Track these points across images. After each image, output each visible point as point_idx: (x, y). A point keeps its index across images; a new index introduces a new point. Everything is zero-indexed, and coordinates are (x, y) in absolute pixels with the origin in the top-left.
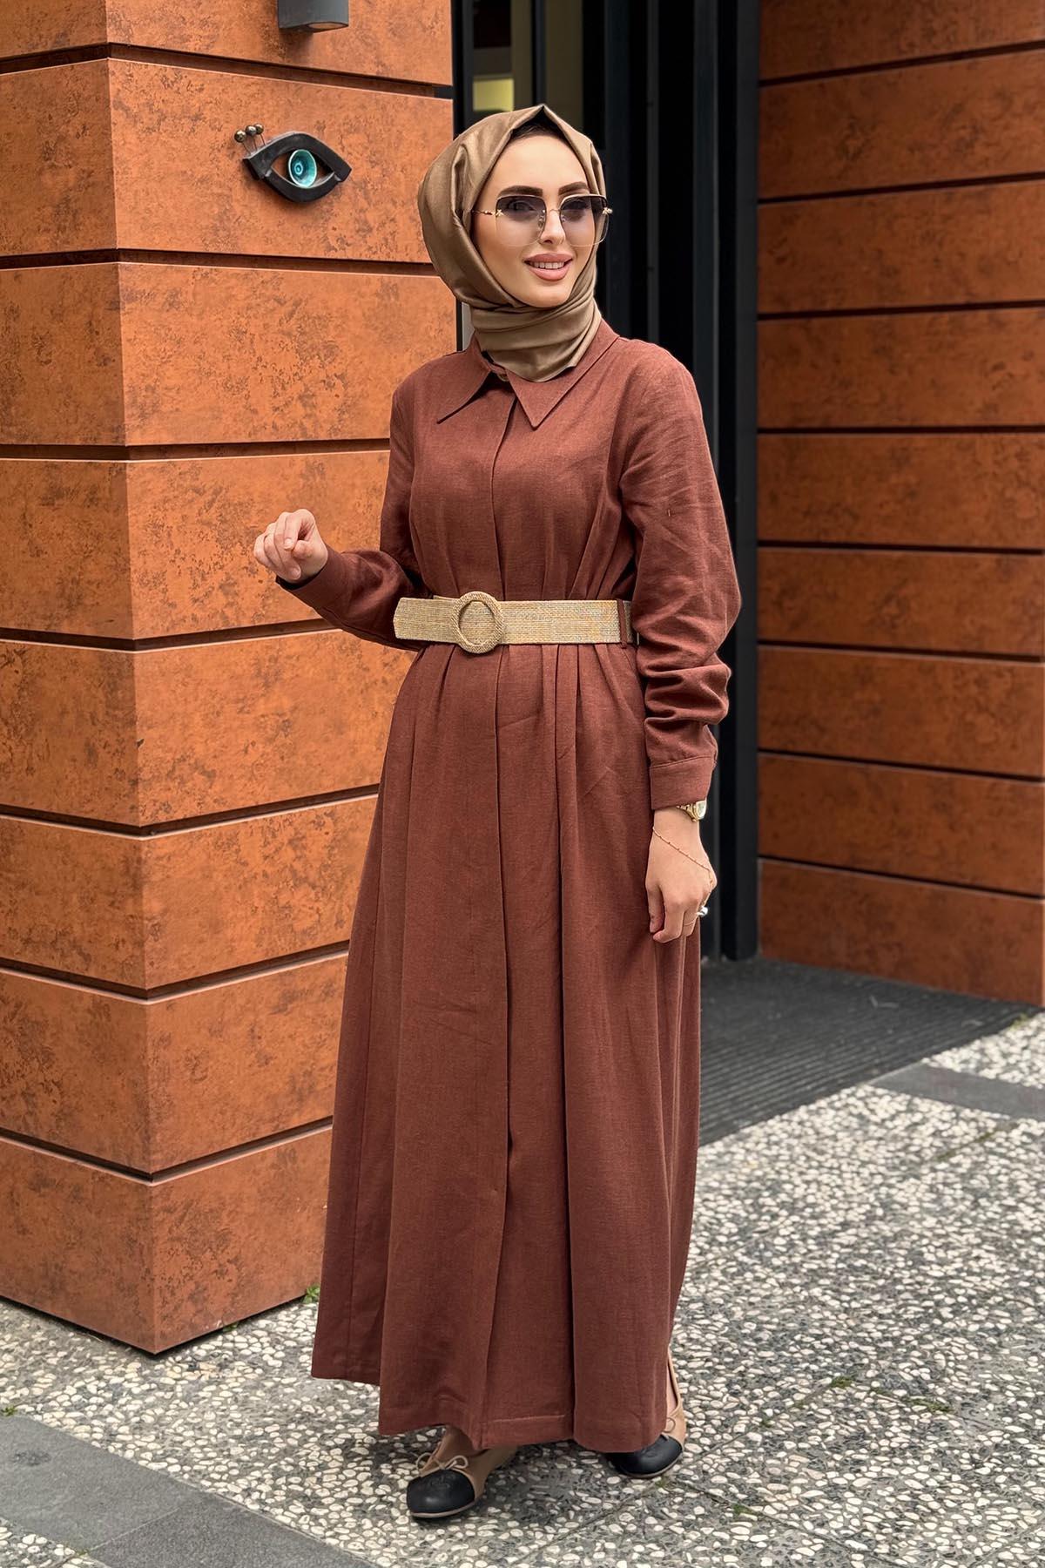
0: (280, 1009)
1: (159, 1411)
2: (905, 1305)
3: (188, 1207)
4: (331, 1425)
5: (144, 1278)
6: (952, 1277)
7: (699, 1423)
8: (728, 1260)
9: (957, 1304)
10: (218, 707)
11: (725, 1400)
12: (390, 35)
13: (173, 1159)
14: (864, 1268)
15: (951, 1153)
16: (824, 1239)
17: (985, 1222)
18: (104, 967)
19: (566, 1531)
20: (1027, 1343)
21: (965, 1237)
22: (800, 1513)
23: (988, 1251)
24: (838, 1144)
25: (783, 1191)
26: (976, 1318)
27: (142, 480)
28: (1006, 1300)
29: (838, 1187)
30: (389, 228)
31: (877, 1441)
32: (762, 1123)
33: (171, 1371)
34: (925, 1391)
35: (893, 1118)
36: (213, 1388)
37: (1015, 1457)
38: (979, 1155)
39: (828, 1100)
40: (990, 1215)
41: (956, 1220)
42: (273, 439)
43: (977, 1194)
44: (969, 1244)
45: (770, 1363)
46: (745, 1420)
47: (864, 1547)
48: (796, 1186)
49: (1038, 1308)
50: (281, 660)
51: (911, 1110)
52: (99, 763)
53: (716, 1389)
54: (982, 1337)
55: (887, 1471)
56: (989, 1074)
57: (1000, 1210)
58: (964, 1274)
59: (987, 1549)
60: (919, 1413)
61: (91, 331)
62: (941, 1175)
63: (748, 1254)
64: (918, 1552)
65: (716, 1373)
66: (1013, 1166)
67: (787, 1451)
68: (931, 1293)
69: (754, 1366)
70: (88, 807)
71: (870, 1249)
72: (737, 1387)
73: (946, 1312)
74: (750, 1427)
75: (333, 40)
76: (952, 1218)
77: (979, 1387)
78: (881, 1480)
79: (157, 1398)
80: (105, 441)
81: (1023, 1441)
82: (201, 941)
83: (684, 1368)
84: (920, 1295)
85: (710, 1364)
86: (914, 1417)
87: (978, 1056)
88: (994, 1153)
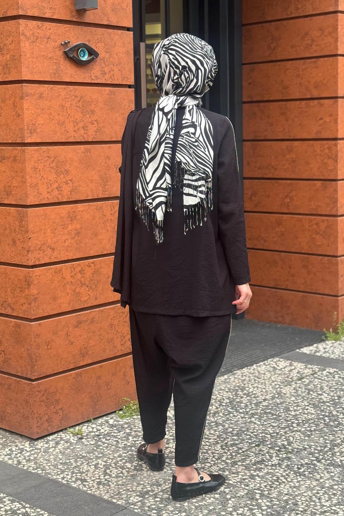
0: (76, 327)
1: (35, 456)
2: (282, 423)
3: (45, 391)
4: (92, 459)
5: (31, 414)
6: (298, 415)
7: (211, 458)
8: (225, 410)
9: (299, 423)
10: (56, 227)
11: (220, 451)
12: (112, 11)
13: (41, 375)
14: (270, 413)
15: (303, 378)
16: (257, 404)
17: (311, 399)
18: (18, 312)
19: (165, 488)
20: (320, 434)
21: (304, 403)
22: (241, 483)
23: (311, 407)
24: (266, 376)
25: (246, 390)
26: (304, 427)
27: (31, 153)
28: (315, 421)
29: (264, 388)
30: (112, 73)
31: (268, 462)
32: (241, 370)
33: (40, 444)
34: (285, 448)
35: (285, 368)
36: (53, 449)
37: (312, 467)
38: (311, 379)
39: (264, 362)
40: (313, 396)
42: (74, 141)
43: (310, 390)
44: (305, 405)
45: (235, 440)
46: (226, 457)
47: (260, 492)
48: (250, 388)
49: (325, 424)
50: (77, 212)
51: (291, 365)
52: (17, 245)
53: (217, 448)
54: (306, 432)
55: (270, 471)
56: (318, 354)
57: (316, 395)
58: (302, 414)
59: (299, 492)
60: (282, 454)
61: (14, 106)
62: (298, 385)
63: (232, 409)
64: (277, 493)
65: (218, 443)
66: (322, 382)
67: (238, 465)
68: (291, 420)
69: (230, 441)
70: (13, 260)
71: (272, 407)
72: (224, 447)
73: (295, 425)
74: (227, 459)
75: (93, 13)
76: (300, 397)
77: (303, 447)
78: (268, 473)
79: (35, 452)
80: (19, 141)
81: (315, 462)
82: (50, 303)
83: (207, 442)
84: (287, 420)
85: (216, 441)
86: (281, 456)
87: (315, 349)
88: (316, 378)
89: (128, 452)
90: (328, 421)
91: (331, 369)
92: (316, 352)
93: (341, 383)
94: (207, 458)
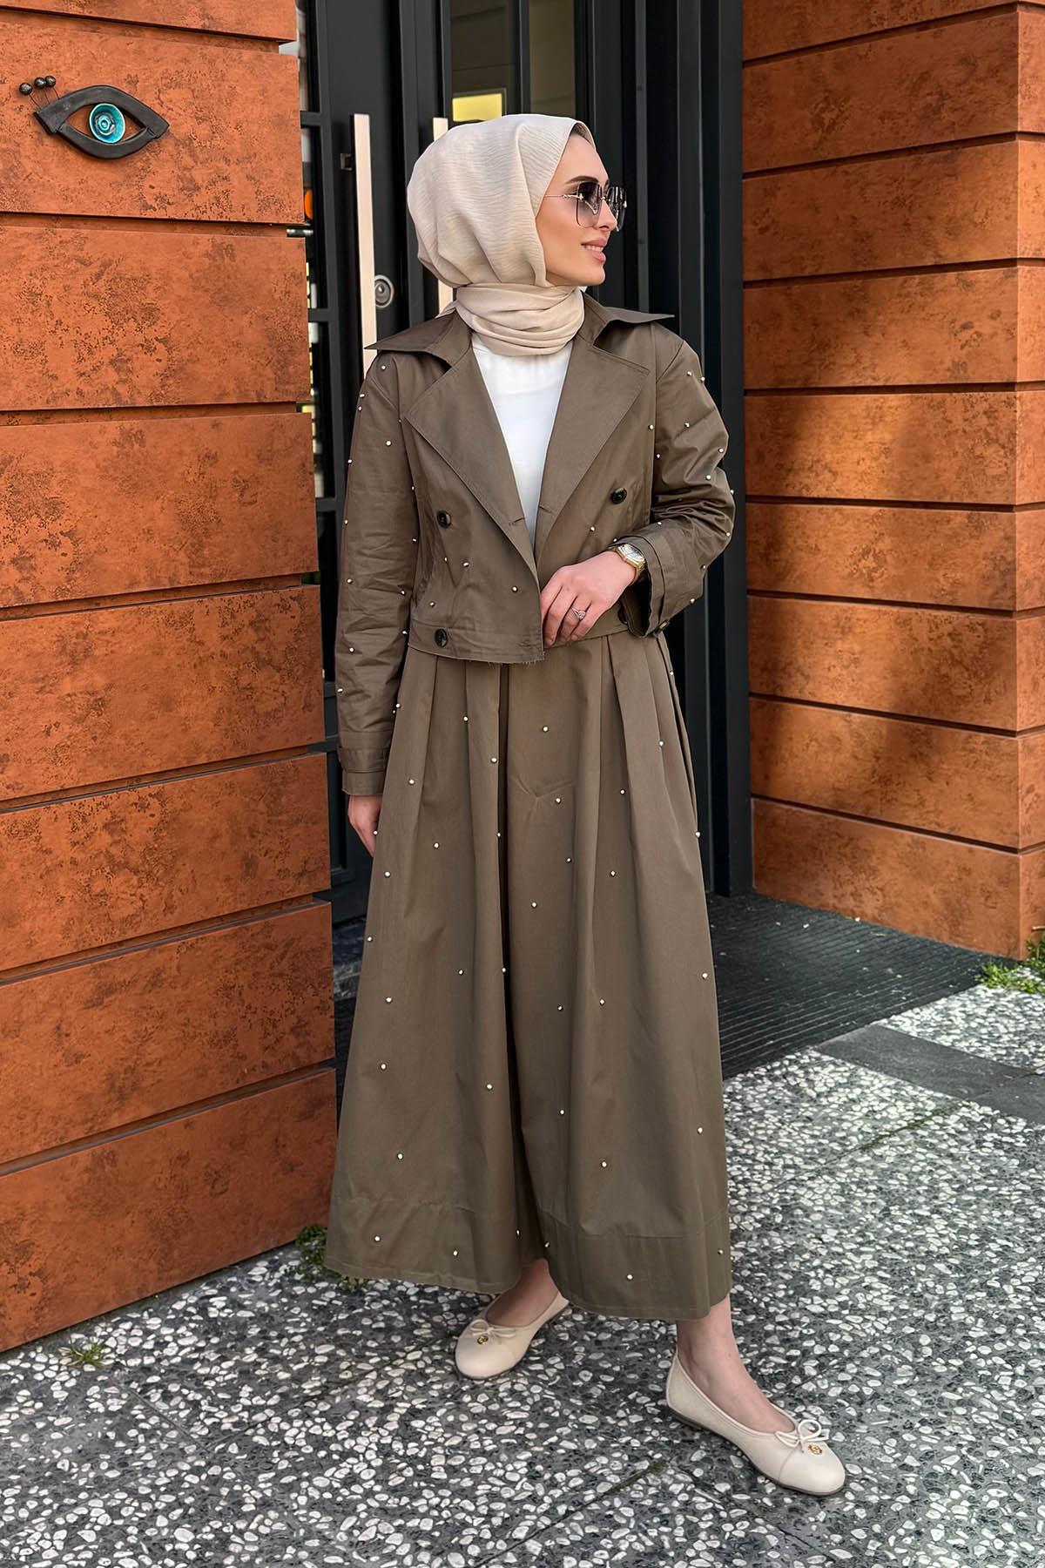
0: (93, 1004)
2: (767, 1354)
4: (75, 1491)
6: (832, 1315)
7: (477, 1521)
9: (826, 1355)
11: (518, 1487)
15: (877, 1143)
17: (889, 1238)
20: (891, 1417)
21: (863, 1257)
23: (882, 1279)
24: (762, 1124)
26: (842, 1377)
28: (883, 1352)
35: (830, 1092)
38: (906, 1146)
39: (769, 1067)
40: (897, 1228)
41: (861, 1234)
43: (891, 1198)
44: (863, 1268)
45: (590, 1434)
46: (531, 1520)
49: (915, 1367)
51: (850, 1084)
53: (515, 1470)
54: (840, 1405)
56: (945, 1040)
57: (909, 1223)
58: (846, 1312)
62: (858, 1171)
65: (523, 1443)
66: (939, 1162)
68: (802, 1337)
69: (570, 1438)
71: (753, 1270)
72: (539, 1468)
73: (810, 1368)
74: (534, 1533)
76: (854, 1231)
83: (490, 1433)
84: (788, 1340)
85: (521, 1431)
86: (728, 1527)
87: (939, 1018)
88: (923, 1144)
89: (209, 1465)
90: (928, 1352)
91: (977, 1107)
92: (942, 1029)
93: (1000, 1169)
94: (465, 1525)
